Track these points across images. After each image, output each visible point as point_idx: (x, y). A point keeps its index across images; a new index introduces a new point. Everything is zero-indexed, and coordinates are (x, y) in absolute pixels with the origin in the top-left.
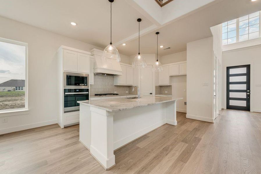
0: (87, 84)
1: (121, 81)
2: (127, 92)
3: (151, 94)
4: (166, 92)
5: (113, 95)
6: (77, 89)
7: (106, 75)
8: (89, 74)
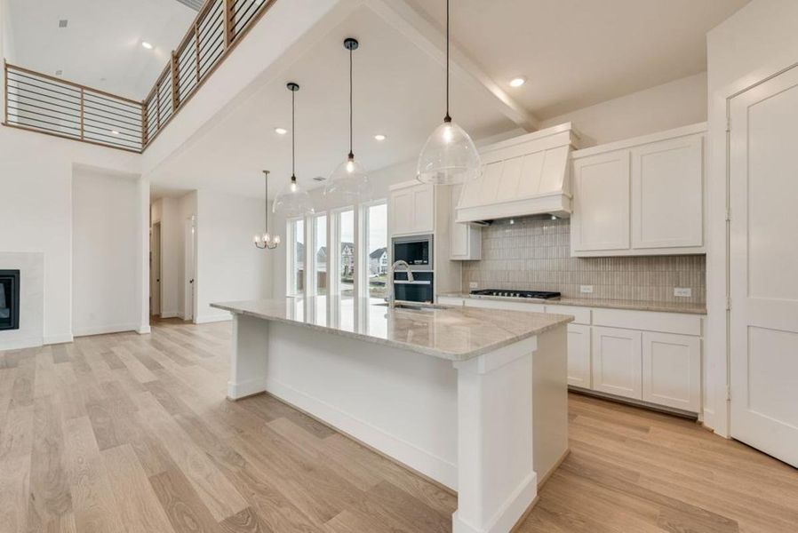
0: (428, 260)
7: (512, 222)
8: (435, 233)
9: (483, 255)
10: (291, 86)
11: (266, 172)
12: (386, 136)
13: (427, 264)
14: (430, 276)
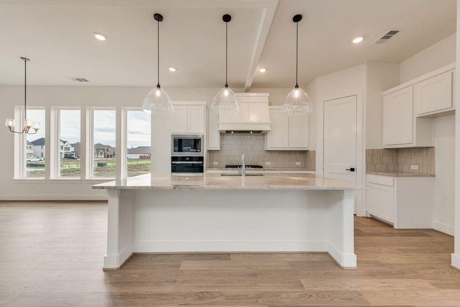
0: (200, 149)
1: (275, 142)
2: (298, 164)
3: (352, 170)
4: (415, 167)
5: (250, 168)
6: (187, 157)
7: (232, 132)
8: (205, 135)
9: (221, 148)
10: (157, 16)
11: (25, 59)
12: (176, 69)
13: (200, 151)
14: (201, 159)
